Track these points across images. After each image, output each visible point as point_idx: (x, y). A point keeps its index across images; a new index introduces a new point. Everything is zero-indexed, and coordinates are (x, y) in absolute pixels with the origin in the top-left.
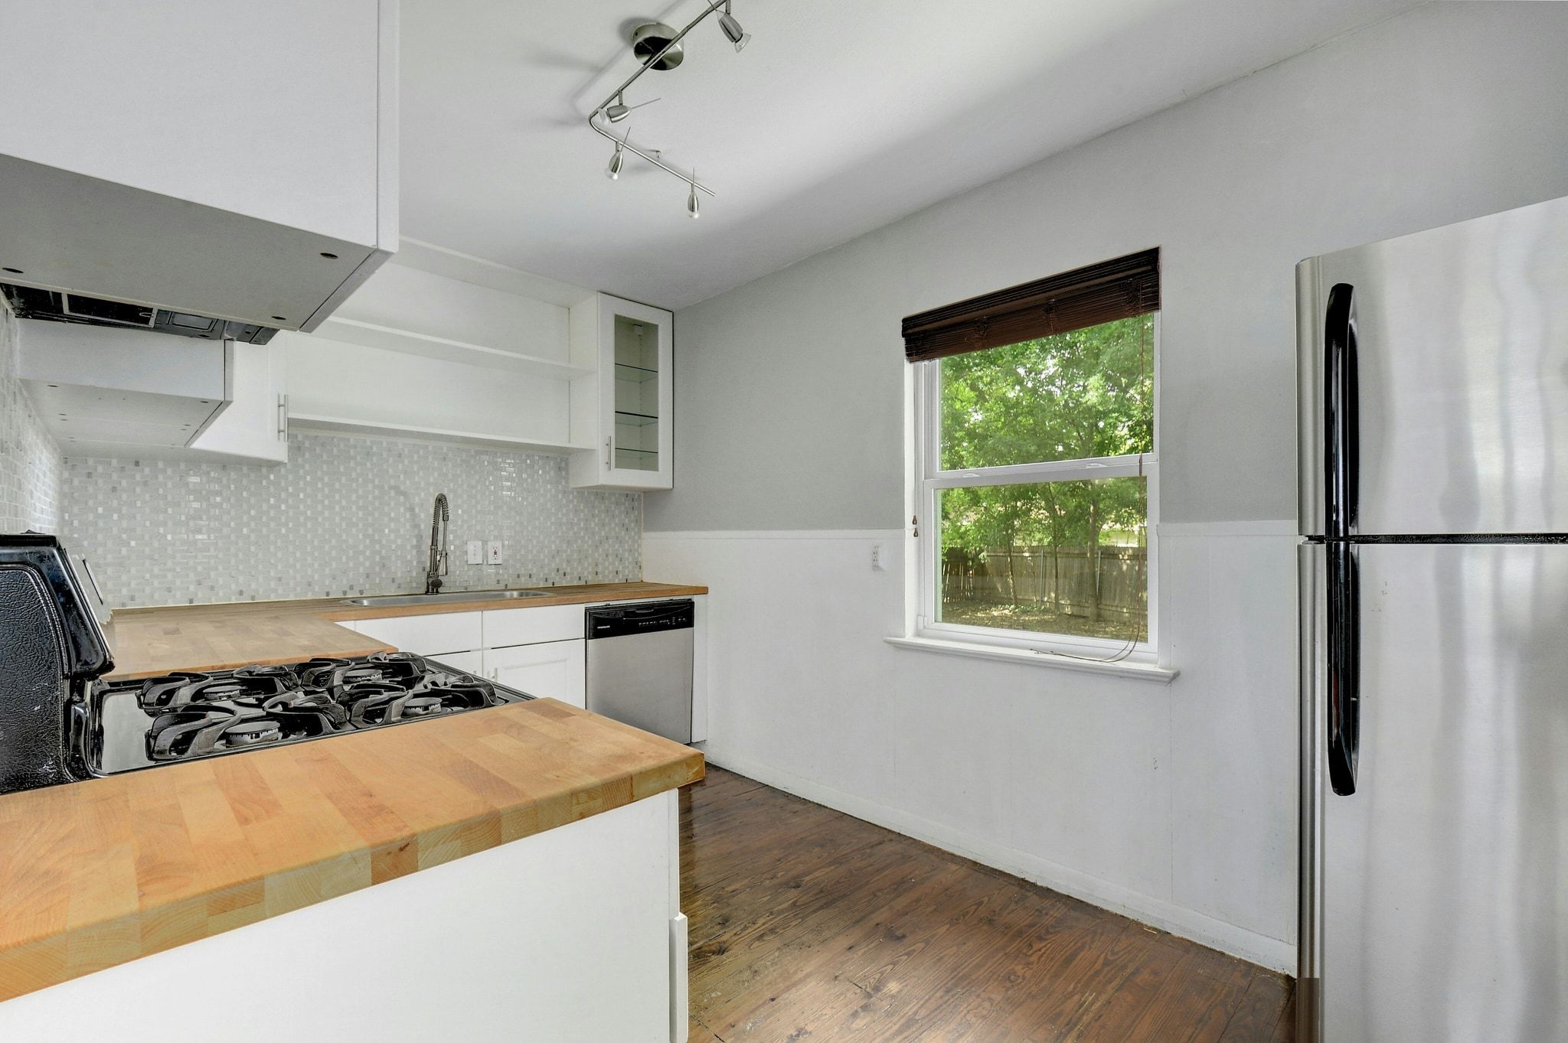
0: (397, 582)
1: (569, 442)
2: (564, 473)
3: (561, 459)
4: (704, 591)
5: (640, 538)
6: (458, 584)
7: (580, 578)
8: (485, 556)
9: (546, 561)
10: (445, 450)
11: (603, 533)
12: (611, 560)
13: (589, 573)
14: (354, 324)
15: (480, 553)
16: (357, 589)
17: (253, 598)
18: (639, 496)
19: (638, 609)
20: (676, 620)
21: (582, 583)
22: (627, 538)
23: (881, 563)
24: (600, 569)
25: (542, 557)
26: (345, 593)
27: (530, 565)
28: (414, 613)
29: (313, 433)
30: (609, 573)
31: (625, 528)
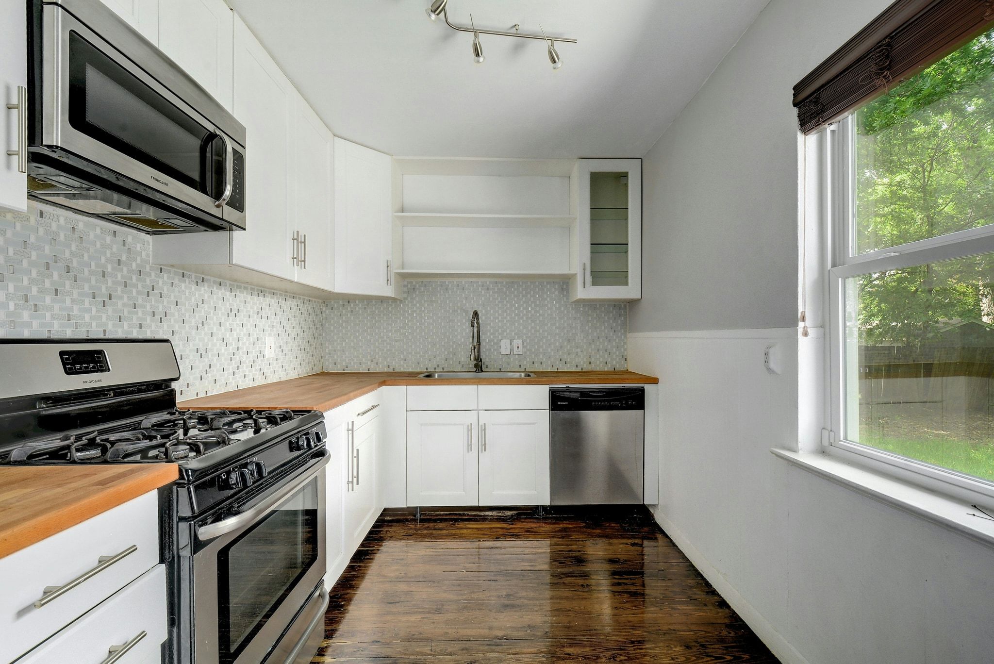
0: (462, 363)
1: (570, 270)
2: (565, 292)
3: (564, 282)
4: (655, 381)
5: (626, 337)
6: (495, 366)
7: (577, 366)
8: (512, 350)
9: (552, 354)
10: (488, 283)
11: (595, 334)
12: (601, 354)
13: (584, 363)
14: (438, 216)
15: (508, 346)
16: (441, 367)
17: (394, 369)
18: (625, 306)
19: (591, 392)
20: (627, 403)
21: (579, 369)
22: (615, 337)
23: (772, 365)
24: (593, 360)
25: (549, 350)
26: (435, 369)
27: (541, 356)
28: (437, 384)
29: (420, 280)
30: (600, 362)
31: (613, 330)
